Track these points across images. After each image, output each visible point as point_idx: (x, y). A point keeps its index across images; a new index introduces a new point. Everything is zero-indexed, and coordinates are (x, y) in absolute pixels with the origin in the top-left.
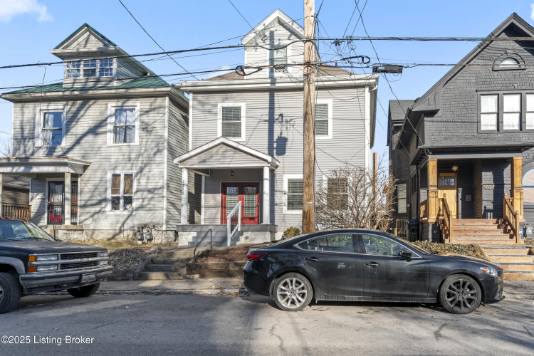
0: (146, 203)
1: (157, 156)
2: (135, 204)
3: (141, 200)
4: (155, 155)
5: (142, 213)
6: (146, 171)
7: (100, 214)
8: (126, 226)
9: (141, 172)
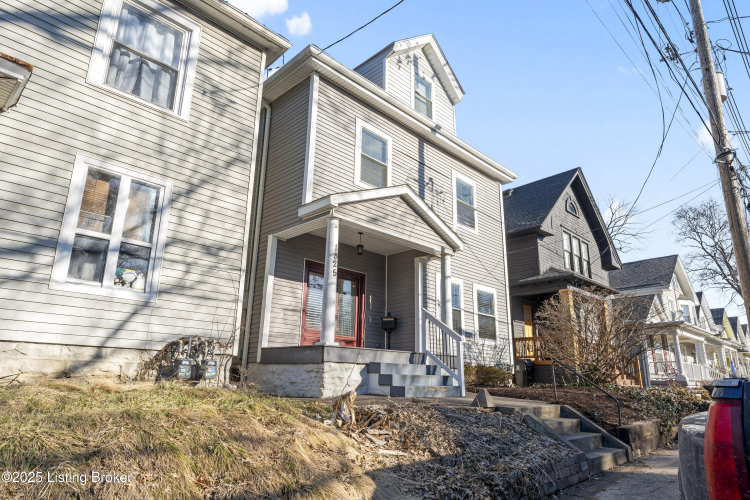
0: (193, 277)
1: (234, 168)
2: (161, 276)
3: (182, 267)
4: (229, 164)
5: (178, 303)
6: (204, 193)
7: (28, 286)
8: (124, 340)
9: (190, 192)
